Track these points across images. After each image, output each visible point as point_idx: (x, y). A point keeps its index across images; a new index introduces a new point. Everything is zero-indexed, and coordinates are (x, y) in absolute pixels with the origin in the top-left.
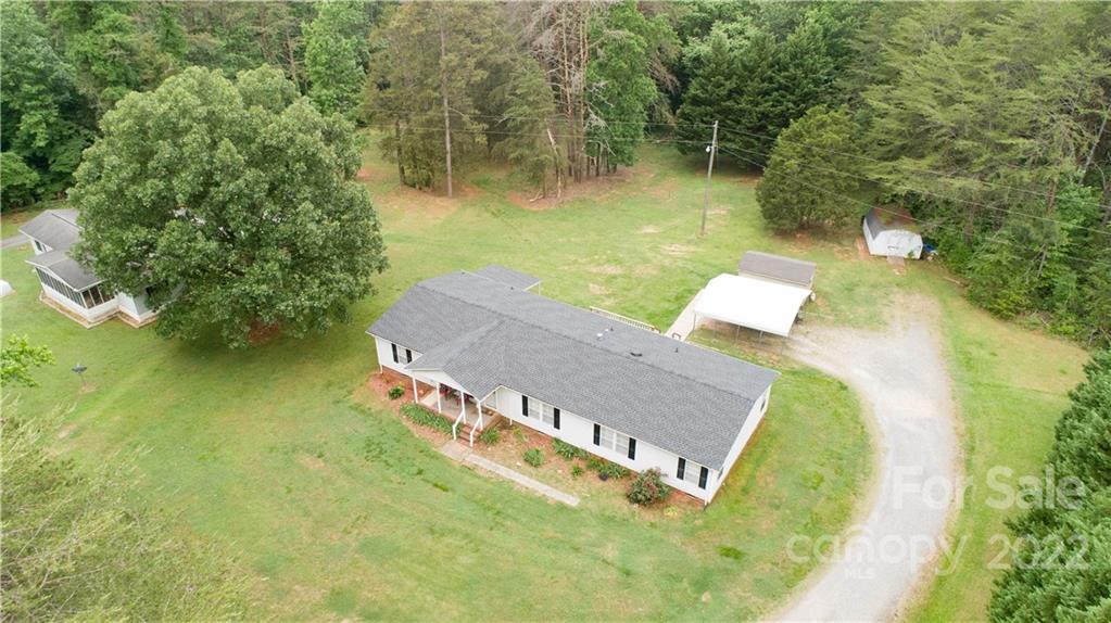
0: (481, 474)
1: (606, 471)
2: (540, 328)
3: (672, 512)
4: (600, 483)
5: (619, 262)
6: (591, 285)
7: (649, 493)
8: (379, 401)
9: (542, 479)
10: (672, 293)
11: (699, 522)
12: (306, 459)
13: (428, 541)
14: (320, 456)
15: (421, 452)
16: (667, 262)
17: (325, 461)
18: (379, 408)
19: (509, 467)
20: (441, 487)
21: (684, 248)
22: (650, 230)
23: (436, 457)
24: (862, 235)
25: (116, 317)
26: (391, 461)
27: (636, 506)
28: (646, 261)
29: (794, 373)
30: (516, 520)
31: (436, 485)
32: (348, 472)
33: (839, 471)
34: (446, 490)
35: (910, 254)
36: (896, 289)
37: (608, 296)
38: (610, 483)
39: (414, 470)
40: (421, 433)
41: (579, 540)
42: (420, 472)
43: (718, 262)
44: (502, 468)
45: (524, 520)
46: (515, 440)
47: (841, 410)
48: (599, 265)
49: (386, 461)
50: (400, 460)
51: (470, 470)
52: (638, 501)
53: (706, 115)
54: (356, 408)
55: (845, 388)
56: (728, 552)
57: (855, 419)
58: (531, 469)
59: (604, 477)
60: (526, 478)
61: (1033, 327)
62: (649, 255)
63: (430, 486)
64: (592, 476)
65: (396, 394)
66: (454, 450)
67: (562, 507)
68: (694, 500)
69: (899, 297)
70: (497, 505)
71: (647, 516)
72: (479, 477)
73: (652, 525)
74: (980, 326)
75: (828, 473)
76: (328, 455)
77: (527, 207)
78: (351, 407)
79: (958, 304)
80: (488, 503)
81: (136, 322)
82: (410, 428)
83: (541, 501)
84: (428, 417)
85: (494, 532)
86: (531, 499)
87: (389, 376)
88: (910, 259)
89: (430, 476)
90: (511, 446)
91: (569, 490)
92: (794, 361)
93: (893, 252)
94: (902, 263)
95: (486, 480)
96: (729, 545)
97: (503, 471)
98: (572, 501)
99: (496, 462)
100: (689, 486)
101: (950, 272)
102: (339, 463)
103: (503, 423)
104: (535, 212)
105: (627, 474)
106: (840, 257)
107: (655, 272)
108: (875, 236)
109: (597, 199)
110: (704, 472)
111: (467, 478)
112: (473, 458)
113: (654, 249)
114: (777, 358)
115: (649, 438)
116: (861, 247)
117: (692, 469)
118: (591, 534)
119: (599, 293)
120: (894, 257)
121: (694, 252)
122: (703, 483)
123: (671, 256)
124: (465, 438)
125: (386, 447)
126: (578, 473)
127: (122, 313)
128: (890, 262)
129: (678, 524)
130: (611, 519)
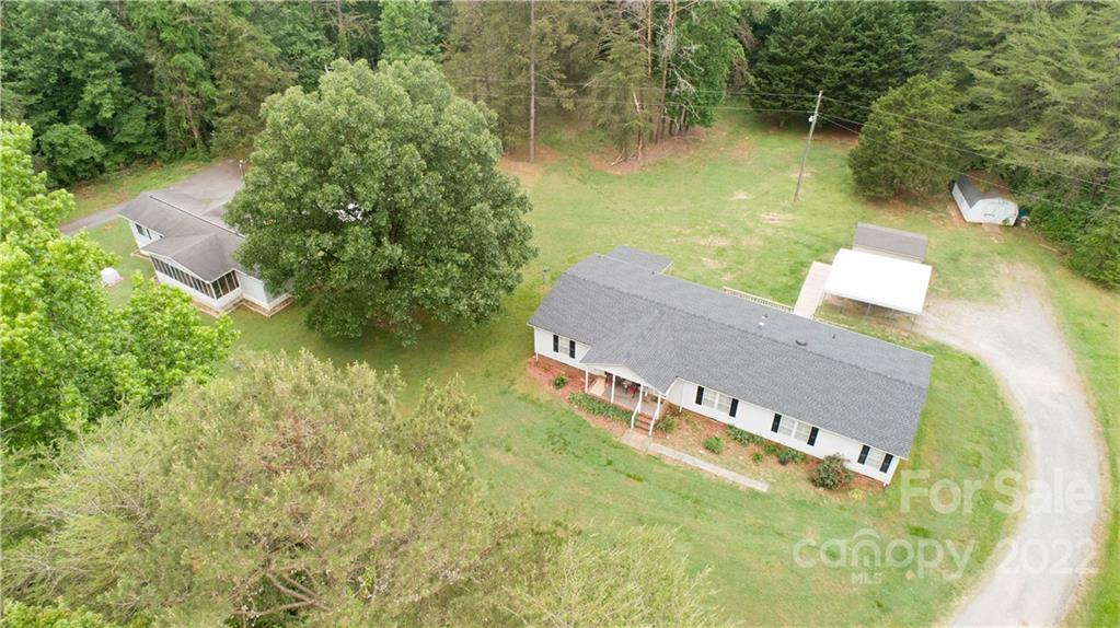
0: (668, 462)
1: (785, 456)
2: (702, 317)
3: (857, 495)
4: (782, 468)
5: (723, 233)
6: (705, 259)
7: (830, 476)
8: (545, 392)
9: (728, 466)
10: (785, 265)
11: (882, 503)
12: (495, 454)
14: (508, 450)
15: (604, 442)
16: (770, 232)
17: (515, 455)
18: (548, 398)
19: (693, 455)
20: (634, 478)
21: (781, 216)
22: (741, 196)
23: (618, 447)
24: (953, 200)
25: (242, 306)
26: (579, 453)
27: (821, 489)
28: (749, 231)
29: (926, 349)
30: (715, 507)
31: (629, 476)
32: (539, 464)
33: (993, 447)
34: (640, 480)
35: (1005, 221)
36: (998, 258)
37: (725, 270)
38: (791, 467)
39: (605, 462)
40: (597, 423)
41: (780, 525)
42: (610, 463)
43: (819, 231)
44: (681, 454)
45: (722, 507)
46: (687, 427)
47: (979, 387)
48: (704, 236)
49: (574, 453)
50: (586, 451)
51: (657, 459)
52: (824, 485)
53: (785, 74)
54: (525, 398)
55: (977, 364)
57: (994, 394)
58: (713, 456)
59: (783, 462)
60: (712, 466)
62: (750, 224)
63: (623, 476)
64: (772, 461)
65: (560, 384)
66: (633, 439)
67: (755, 494)
68: (872, 482)
69: (1003, 267)
70: (694, 495)
71: (834, 499)
72: (667, 466)
73: (841, 508)
74: (1086, 295)
75: (983, 449)
76: (515, 448)
77: (610, 171)
78: (519, 398)
79: (1061, 272)
80: (684, 491)
81: (264, 310)
82: (585, 418)
83: (733, 488)
84: (600, 407)
85: (698, 520)
86: (723, 487)
87: (545, 364)
88: (1005, 226)
89: (621, 467)
90: (684, 433)
91: (755, 476)
92: (923, 336)
93: (989, 219)
94: (998, 230)
95: (676, 469)
96: (915, 524)
97: (687, 459)
98: (762, 487)
99: (679, 450)
100: (871, 469)
101: (1045, 238)
102: (528, 456)
103: (673, 410)
104: (620, 177)
105: (805, 458)
106: (934, 222)
107: (761, 243)
108: (971, 204)
109: (678, 162)
110: (889, 458)
111: (656, 467)
112: (655, 447)
113: (753, 217)
114: (906, 334)
115: (830, 427)
116: (953, 213)
117: (876, 456)
118: (789, 519)
119: (714, 267)
120: (991, 225)
121: (793, 220)
122: (884, 469)
123: (772, 225)
124: (641, 424)
125: (568, 438)
126: (757, 458)
127: (247, 301)
128: (987, 229)
129: (864, 506)
130: (802, 504)
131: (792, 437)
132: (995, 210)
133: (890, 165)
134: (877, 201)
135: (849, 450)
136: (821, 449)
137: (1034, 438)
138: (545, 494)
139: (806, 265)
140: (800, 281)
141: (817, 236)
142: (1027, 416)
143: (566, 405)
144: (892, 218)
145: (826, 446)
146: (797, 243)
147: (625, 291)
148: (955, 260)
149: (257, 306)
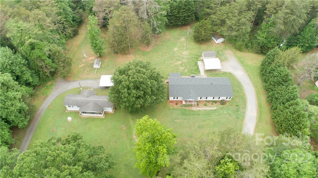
1: (216, 102)
3: (227, 104)
4: (216, 104)
5: (178, 60)
6: (180, 68)
7: (223, 103)
8: (176, 107)
9: (209, 107)
10: (193, 64)
11: (231, 104)
12: (177, 121)
13: (205, 123)
14: (178, 119)
15: (190, 111)
16: (186, 57)
17: (180, 119)
20: (198, 115)
21: (186, 52)
22: (176, 49)
24: (212, 39)
25: (106, 113)
27: (223, 105)
28: (183, 58)
29: (223, 74)
32: (185, 119)
33: (239, 88)
36: (224, 50)
37: (185, 69)
38: (217, 103)
40: (187, 108)
41: (221, 113)
42: (194, 114)
43: (194, 54)
44: (202, 108)
45: (212, 114)
48: (176, 62)
50: (189, 114)
51: (199, 110)
52: (223, 104)
54: (173, 109)
55: (231, 74)
56: (237, 106)
57: (235, 78)
58: (206, 106)
59: (216, 103)
60: (207, 108)
61: (246, 52)
62: (182, 56)
64: (214, 103)
65: (177, 104)
66: (194, 109)
67: (215, 110)
68: (228, 101)
69: (226, 52)
70: (208, 113)
71: (225, 106)
72: (201, 111)
74: (239, 54)
75: (238, 89)
76: (179, 118)
77: (146, 51)
79: (234, 50)
80: (206, 114)
81: (111, 112)
82: (185, 108)
83: (212, 110)
84: (185, 106)
85: (211, 117)
87: (172, 102)
88: (222, 42)
89: (195, 114)
90: (200, 104)
91: (213, 107)
92: (222, 72)
95: (203, 111)
96: (236, 105)
97: (203, 108)
98: (215, 108)
100: (228, 99)
101: (229, 43)
102: (181, 119)
103: (198, 102)
105: (218, 101)
106: (211, 45)
107: (187, 60)
108: (217, 40)
109: (158, 43)
110: (230, 98)
111: (200, 112)
112: (198, 109)
113: (181, 54)
114: (219, 72)
115: (221, 96)
116: (213, 42)
117: (229, 98)
118: (221, 112)
119: (182, 69)
120: (220, 43)
121: (188, 53)
122: (230, 99)
123: (186, 55)
124: (194, 106)
125: (185, 113)
126: (212, 104)
127: (106, 112)
128: (220, 44)
129: (229, 105)
130: (222, 108)
131: (216, 99)
132: (221, 40)
133: (203, 38)
134: (201, 44)
135: (224, 98)
136: (220, 99)
137: (243, 84)
138: (189, 123)
139: (197, 63)
140: (198, 67)
141: (194, 55)
142: (241, 81)
143: (181, 108)
144: (204, 46)
145: (221, 99)
146: (192, 58)
147: (181, 84)
148: (218, 53)
149: (109, 112)
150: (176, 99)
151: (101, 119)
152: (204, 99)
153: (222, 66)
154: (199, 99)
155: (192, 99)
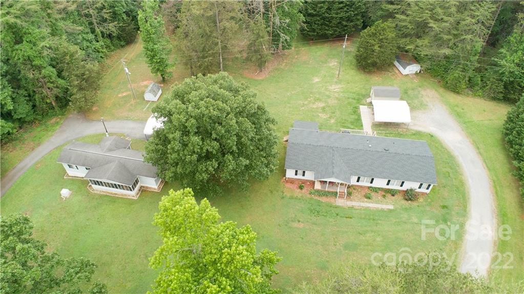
1: (393, 193)
3: (421, 200)
4: (393, 197)
5: (319, 100)
6: (320, 114)
7: (409, 196)
8: (298, 193)
9: (376, 202)
10: (350, 109)
11: (429, 200)
12: (295, 225)
13: (362, 238)
14: (299, 221)
15: (331, 207)
16: (336, 95)
17: (302, 223)
18: (300, 195)
19: (363, 202)
20: (348, 217)
21: (337, 86)
22: (316, 80)
23: (336, 207)
24: (394, 66)
25: (143, 190)
26: (325, 214)
27: (410, 202)
28: (329, 97)
29: (414, 134)
30: (380, 220)
31: (346, 217)
32: (315, 224)
33: (451, 169)
34: (351, 218)
35: (417, 72)
36: (420, 89)
37: (330, 117)
38: (396, 196)
39: (335, 215)
40: (324, 199)
41: (404, 219)
42: (337, 215)
43: (354, 91)
44: (358, 203)
45: (383, 219)
46: (355, 191)
47: (437, 145)
48: (314, 103)
49: (323, 215)
50: (326, 212)
51: (353, 207)
52: (410, 200)
54: (291, 198)
55: (432, 136)
56: (444, 207)
58: (370, 200)
59: (393, 195)
60: (372, 204)
61: (468, 95)
62: (327, 93)
63: (345, 219)
64: (389, 196)
65: (301, 188)
66: (340, 202)
67: (390, 211)
68: (423, 194)
69: (423, 92)
70: (372, 217)
71: (415, 204)
72: (357, 209)
73: (418, 206)
74: (452, 98)
75: (448, 169)
76: (301, 220)
77: (257, 78)
78: (290, 198)
79: (441, 90)
80: (368, 217)
81: (155, 189)
82: (319, 199)
83: (382, 210)
84: (319, 193)
85: (378, 226)
86: (380, 211)
87: (291, 181)
88: (416, 74)
89: (342, 215)
90: (355, 194)
91: (387, 203)
92: (411, 130)
93: (411, 72)
94: (414, 76)
95: (361, 209)
96: (442, 205)
97: (363, 204)
98: (391, 207)
99: (358, 202)
100: (423, 190)
101: (431, 76)
102: (308, 222)
104: (263, 81)
105: (400, 191)
106: (392, 77)
107: (336, 102)
108: (405, 68)
109: (282, 67)
110: (429, 185)
111: (353, 211)
112: (349, 203)
113: (326, 89)
114: (405, 130)
115: (408, 180)
116: (397, 72)
117: (425, 185)
118: (405, 216)
119: (325, 117)
120: (411, 74)
121: (342, 88)
122: (428, 189)
123: (335, 92)
124: (341, 196)
125: (317, 209)
126: (384, 196)
127: (144, 187)
128: (411, 77)
129: (424, 203)
130: (406, 209)
131: (395, 186)
132: (414, 68)
133: (375, 59)
134: (370, 72)
135: (415, 186)
136: (404, 188)
137: (460, 160)
138: (323, 235)
139: (357, 108)
140: (359, 116)
141: (354, 93)
142: (456, 153)
143: (309, 196)
144: (377, 79)
145: (407, 186)
146: (348, 98)
147: (316, 144)
148: (406, 93)
149: (150, 188)
150: (300, 176)
151: (130, 202)
152: (365, 183)
153: (412, 119)
154: (354, 181)
155: (336, 178)
